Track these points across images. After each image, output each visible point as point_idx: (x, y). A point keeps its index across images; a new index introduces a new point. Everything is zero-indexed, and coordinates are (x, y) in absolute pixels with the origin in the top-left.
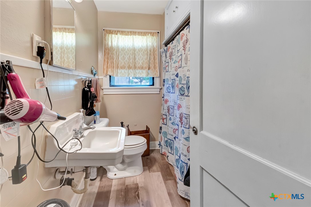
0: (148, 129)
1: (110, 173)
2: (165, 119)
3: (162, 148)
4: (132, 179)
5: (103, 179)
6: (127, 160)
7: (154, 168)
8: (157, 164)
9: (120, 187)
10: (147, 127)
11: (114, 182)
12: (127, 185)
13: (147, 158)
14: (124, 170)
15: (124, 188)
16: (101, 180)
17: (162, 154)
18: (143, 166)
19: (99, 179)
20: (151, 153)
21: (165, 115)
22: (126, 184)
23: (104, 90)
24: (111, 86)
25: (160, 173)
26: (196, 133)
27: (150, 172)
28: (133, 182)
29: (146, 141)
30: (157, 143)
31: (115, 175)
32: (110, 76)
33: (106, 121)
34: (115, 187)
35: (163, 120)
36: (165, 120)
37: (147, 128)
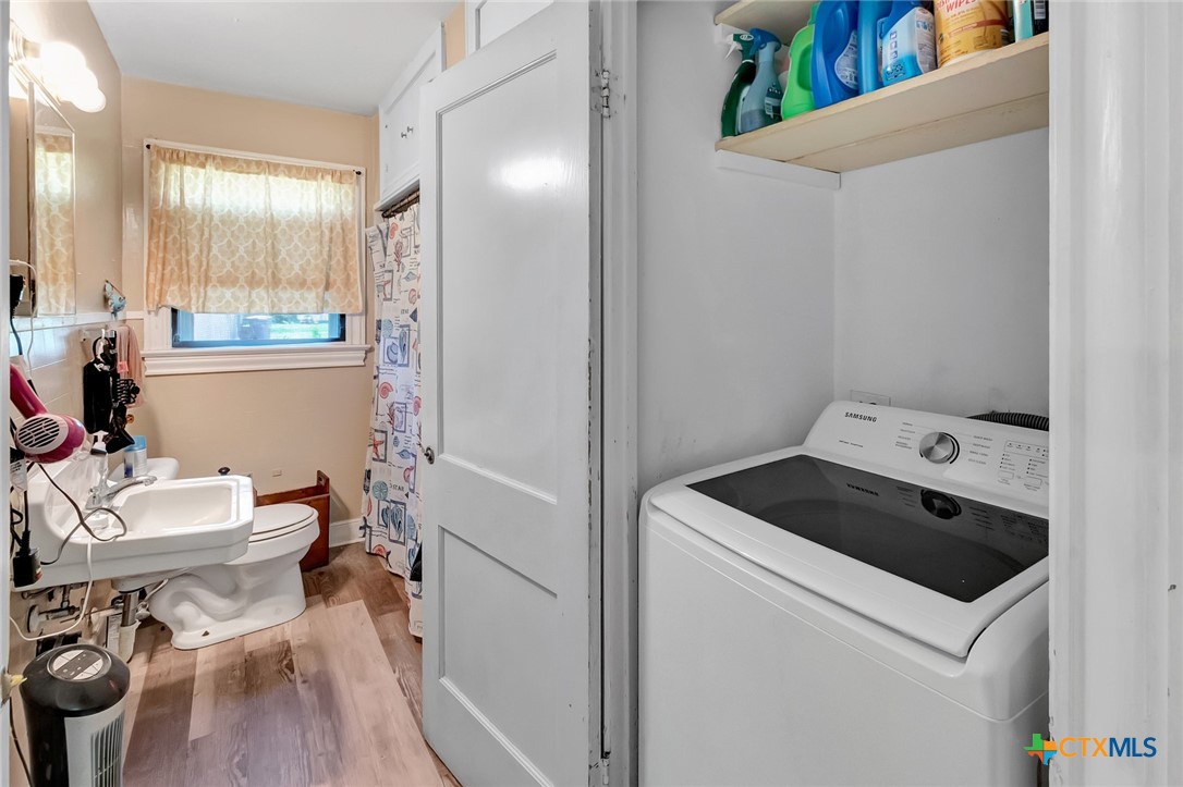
0: (323, 483)
1: (184, 633)
2: (382, 442)
3: (371, 534)
4: (267, 636)
5: (160, 657)
6: (249, 583)
7: (344, 593)
8: (353, 583)
9: (228, 661)
10: (320, 476)
11: (201, 656)
12: (251, 654)
13: (321, 574)
14: (239, 614)
15: (239, 660)
16: (150, 659)
17: (369, 553)
18: (306, 596)
19: (141, 658)
20: (334, 558)
21: (382, 432)
22: (247, 651)
23: (148, 362)
24: (176, 344)
25: (361, 603)
26: (431, 460)
27: (327, 606)
28: (272, 640)
29: (316, 513)
30: (357, 522)
31: (206, 634)
32: (174, 311)
33: (166, 466)
34: (204, 664)
35: (375, 446)
36: (381, 449)
37: (319, 479)
